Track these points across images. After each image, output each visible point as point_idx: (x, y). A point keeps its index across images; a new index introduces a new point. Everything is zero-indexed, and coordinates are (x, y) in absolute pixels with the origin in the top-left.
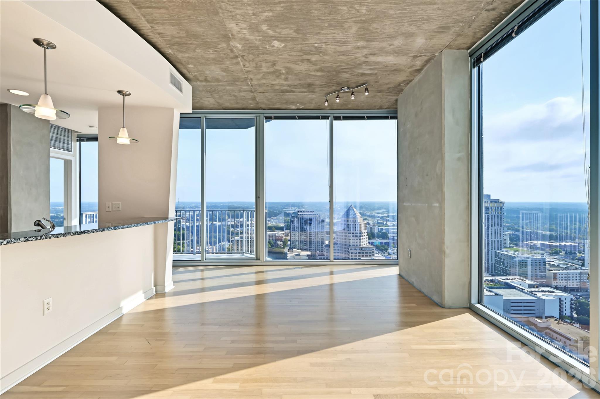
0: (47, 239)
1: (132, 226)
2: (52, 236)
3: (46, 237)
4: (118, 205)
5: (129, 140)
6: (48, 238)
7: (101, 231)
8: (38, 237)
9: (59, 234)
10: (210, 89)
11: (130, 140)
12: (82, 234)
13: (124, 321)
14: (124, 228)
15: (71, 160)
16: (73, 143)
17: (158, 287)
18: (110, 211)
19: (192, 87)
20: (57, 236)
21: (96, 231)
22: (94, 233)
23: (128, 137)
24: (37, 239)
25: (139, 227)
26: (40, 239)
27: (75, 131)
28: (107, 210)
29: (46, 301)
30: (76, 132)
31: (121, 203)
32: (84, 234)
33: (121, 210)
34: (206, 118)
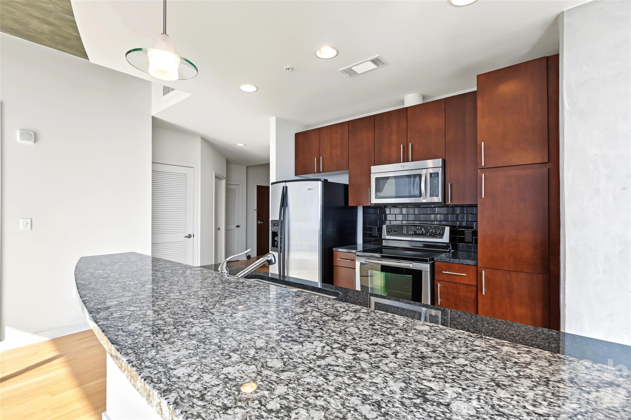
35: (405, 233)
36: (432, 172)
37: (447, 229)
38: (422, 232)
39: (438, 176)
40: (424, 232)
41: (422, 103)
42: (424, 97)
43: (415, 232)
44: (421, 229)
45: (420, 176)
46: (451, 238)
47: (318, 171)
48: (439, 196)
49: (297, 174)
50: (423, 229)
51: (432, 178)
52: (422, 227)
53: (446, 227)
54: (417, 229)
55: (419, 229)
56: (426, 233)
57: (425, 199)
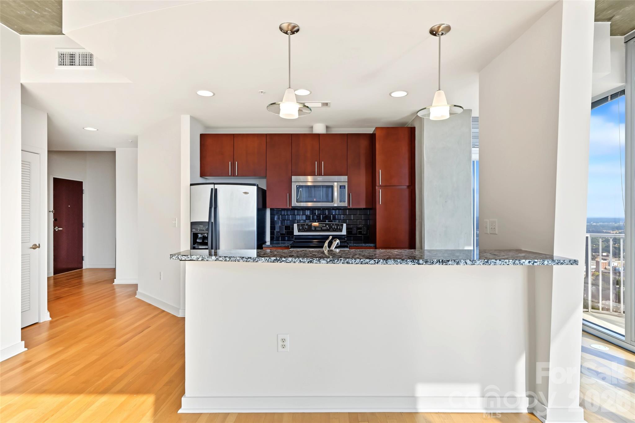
1: (372, 262)
2: (241, 258)
3: (235, 259)
7: (307, 262)
8: (227, 258)
9: (249, 258)
12: (277, 262)
14: (352, 263)
18: (488, 234)
20: (246, 260)
21: (298, 261)
22: (295, 263)
24: (226, 261)
25: (392, 265)
26: (229, 261)
32: (281, 262)
35: (314, 229)
36: (341, 185)
37: (345, 225)
38: (327, 228)
39: (345, 188)
40: (328, 228)
41: (326, 133)
42: (327, 127)
43: (322, 228)
44: (326, 226)
45: (332, 187)
46: (347, 232)
47: (233, 175)
48: (345, 202)
49: (202, 175)
50: (327, 226)
51: (341, 189)
52: (326, 224)
53: (344, 224)
54: (323, 226)
55: (324, 226)
56: (330, 229)
57: (336, 204)
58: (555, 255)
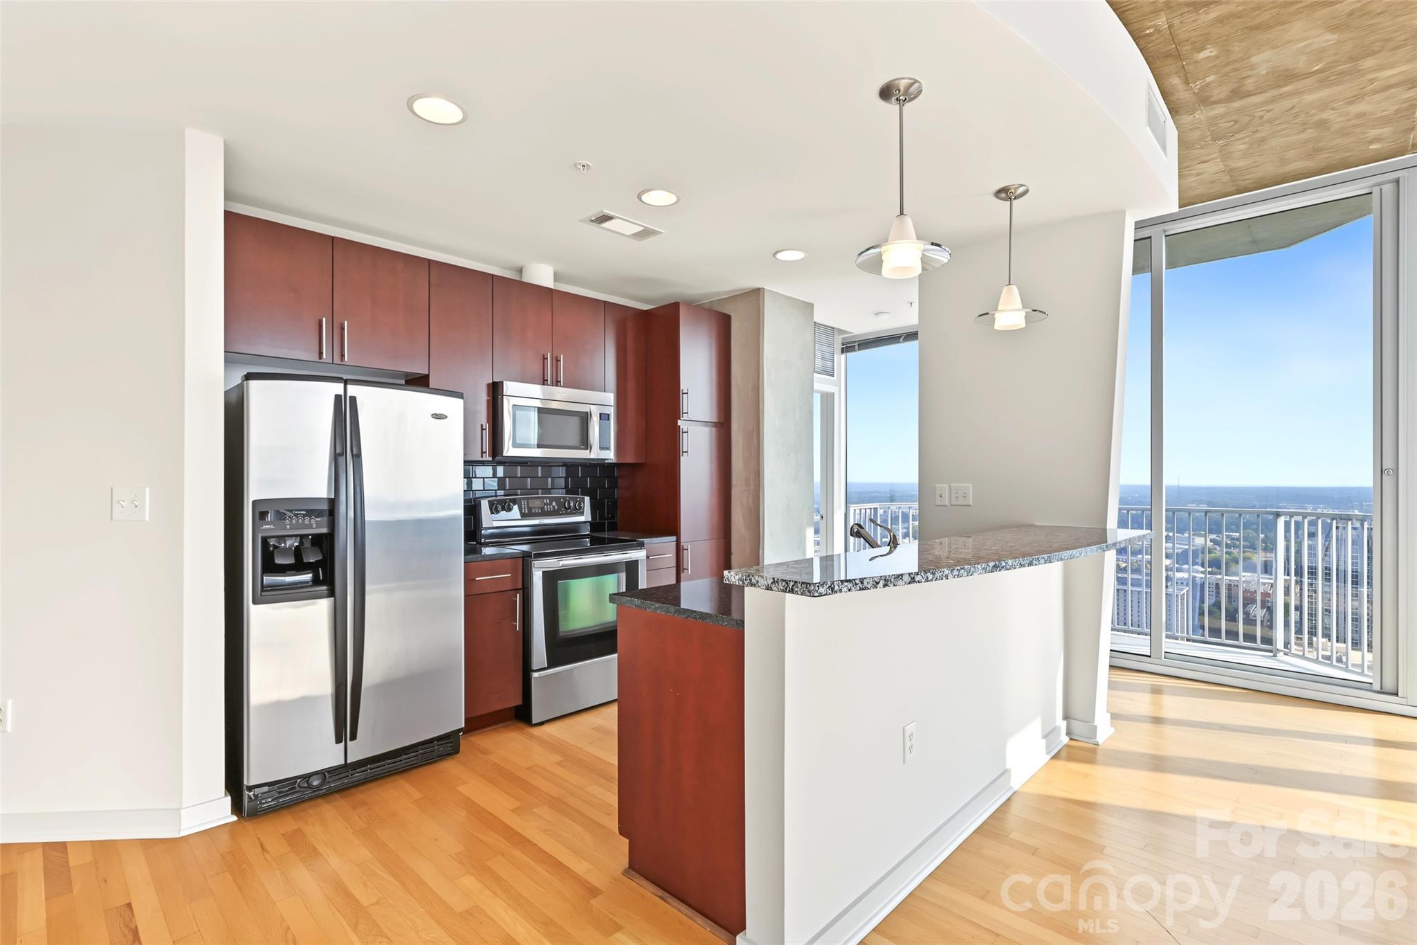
0: (942, 579)
4: (965, 491)
5: (1024, 314)
6: (944, 578)
10: (1233, 123)
11: (1026, 317)
13: (1016, 809)
15: (834, 393)
16: (835, 356)
17: (1072, 721)
18: (946, 506)
19: (1177, 133)
23: (1021, 307)
27: (839, 329)
28: (939, 503)
29: (909, 730)
30: (841, 331)
31: (970, 485)
33: (971, 504)
34: (1166, 236)
35: (527, 512)
36: (602, 411)
37: (588, 501)
38: (554, 507)
39: (608, 419)
40: (556, 507)
43: (543, 508)
44: (551, 504)
45: (585, 415)
48: (610, 450)
50: (554, 504)
51: (601, 422)
52: (552, 499)
53: (586, 498)
54: (545, 504)
55: (548, 504)
56: (559, 509)
57: (595, 453)
58: (1108, 527)
